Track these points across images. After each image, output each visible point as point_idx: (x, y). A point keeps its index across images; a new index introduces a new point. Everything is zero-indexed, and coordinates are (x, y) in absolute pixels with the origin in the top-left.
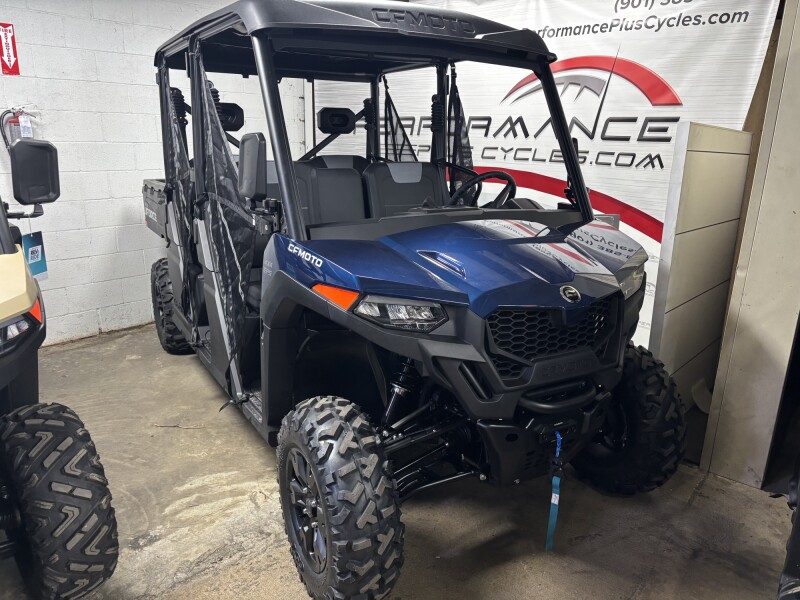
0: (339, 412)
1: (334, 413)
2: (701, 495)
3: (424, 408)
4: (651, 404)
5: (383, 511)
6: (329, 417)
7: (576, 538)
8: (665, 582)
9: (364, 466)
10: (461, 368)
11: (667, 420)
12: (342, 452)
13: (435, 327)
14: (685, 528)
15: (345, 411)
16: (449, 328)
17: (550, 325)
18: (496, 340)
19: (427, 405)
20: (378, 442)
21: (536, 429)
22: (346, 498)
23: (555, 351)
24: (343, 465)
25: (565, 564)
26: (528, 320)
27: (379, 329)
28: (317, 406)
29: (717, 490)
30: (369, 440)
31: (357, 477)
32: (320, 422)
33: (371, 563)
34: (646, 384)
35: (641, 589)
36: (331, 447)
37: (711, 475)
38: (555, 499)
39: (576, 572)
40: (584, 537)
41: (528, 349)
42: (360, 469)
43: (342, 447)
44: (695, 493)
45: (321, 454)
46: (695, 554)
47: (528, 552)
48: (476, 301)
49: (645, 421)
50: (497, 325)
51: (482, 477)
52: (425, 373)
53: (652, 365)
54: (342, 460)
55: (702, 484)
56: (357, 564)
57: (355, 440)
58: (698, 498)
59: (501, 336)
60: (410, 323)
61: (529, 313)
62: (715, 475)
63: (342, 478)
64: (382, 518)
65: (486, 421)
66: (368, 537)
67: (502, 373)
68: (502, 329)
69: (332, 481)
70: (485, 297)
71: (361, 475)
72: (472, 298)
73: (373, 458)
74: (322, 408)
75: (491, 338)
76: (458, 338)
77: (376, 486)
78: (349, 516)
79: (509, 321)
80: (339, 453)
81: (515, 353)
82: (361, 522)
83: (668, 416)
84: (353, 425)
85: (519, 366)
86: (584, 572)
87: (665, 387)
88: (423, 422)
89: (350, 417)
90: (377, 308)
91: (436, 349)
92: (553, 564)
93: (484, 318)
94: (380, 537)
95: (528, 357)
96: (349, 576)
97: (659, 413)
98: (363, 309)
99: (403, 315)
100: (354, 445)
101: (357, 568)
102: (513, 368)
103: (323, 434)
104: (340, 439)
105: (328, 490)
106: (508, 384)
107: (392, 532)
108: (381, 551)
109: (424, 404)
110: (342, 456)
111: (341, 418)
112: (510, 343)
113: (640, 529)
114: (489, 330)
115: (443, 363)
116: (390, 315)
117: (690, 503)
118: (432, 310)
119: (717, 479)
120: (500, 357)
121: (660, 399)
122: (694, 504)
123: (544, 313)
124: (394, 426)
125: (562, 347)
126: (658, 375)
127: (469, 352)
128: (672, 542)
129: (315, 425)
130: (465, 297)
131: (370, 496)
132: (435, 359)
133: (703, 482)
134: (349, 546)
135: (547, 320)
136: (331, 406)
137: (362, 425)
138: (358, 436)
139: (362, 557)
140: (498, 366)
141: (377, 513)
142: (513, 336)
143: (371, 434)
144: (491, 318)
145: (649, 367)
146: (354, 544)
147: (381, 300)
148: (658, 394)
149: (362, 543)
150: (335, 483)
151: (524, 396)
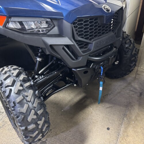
0: (13, 73)
1: (11, 74)
2: (138, 74)
3: (51, 63)
4: (127, 50)
5: (38, 112)
6: (9, 76)
7: (105, 96)
8: (134, 106)
9: (27, 96)
10: (63, 48)
11: (133, 54)
12: (16, 92)
13: (49, 31)
14: (136, 86)
15: (16, 72)
16: (55, 30)
17: (99, 24)
18: (77, 34)
19: (52, 62)
20: (32, 83)
21: (94, 67)
22: (21, 111)
23: (101, 35)
24: (17, 97)
25: (103, 106)
26: (90, 23)
27: (21, 35)
28: (3, 72)
29: (142, 72)
30: (28, 84)
31: (25, 101)
32: (5, 79)
33: (37, 132)
34: (126, 43)
35: (128, 110)
36: (11, 90)
37: (139, 67)
38: (101, 89)
39: (107, 108)
40: (107, 95)
41: (90, 36)
42: (26, 98)
43: (16, 90)
44: (136, 74)
45: (7, 94)
46: (141, 94)
47: (91, 103)
48: (67, 16)
49: (125, 56)
50: (77, 27)
51: (75, 85)
52: (48, 53)
53: (127, 36)
54: (17, 95)
55: (137, 71)
56: (31, 134)
57: (21, 85)
58: (137, 75)
59: (79, 32)
60: (36, 30)
61: (90, 19)
62: (140, 67)
63: (18, 103)
64: (38, 115)
65: (76, 68)
66: (34, 124)
67: (80, 48)
68: (79, 28)
69: (13, 105)
70: (70, 13)
71: (26, 100)
72: (64, 14)
73: (31, 92)
74: (6, 73)
75: (75, 33)
76: (61, 35)
77: (34, 103)
78: (24, 118)
79: (82, 24)
80: (14, 92)
81: (86, 39)
82: (29, 119)
83: (133, 53)
84: (20, 79)
85: (87, 44)
86: (110, 107)
87: (132, 43)
88: (51, 69)
89: (18, 75)
90: (18, 24)
91: (51, 41)
92: (100, 106)
93: (71, 24)
94: (39, 122)
95: (90, 40)
96: (29, 138)
97: (130, 53)
98: (11, 25)
99: (33, 26)
100: (21, 88)
101: (31, 135)
102: (85, 45)
103: (6, 85)
104: (14, 86)
105: (13, 109)
106: (84, 52)
107: (43, 119)
108: (40, 127)
109: (51, 62)
110: (16, 94)
111: (14, 76)
112: (83, 34)
113: (123, 89)
114: (74, 29)
115: (55, 47)
116: (26, 27)
117: (135, 77)
118: (47, 22)
119: (141, 68)
120: (80, 41)
121: (130, 48)
122: (137, 77)
123: (96, 18)
124: (40, 72)
125: (103, 33)
126: (129, 39)
127: (66, 41)
128: (133, 91)
129: (3, 81)
130: (61, 14)
131: (32, 108)
132: (51, 46)
133: (137, 70)
134: (26, 129)
135: (97, 22)
136: (10, 71)
137: (24, 78)
138: (22, 83)
139: (33, 131)
140: (78, 45)
141: (36, 114)
142: (84, 31)
143: (29, 80)
144: (74, 23)
145: (126, 37)
146: (28, 128)
147: (20, 19)
148: (130, 46)
149: (31, 127)
150: (15, 105)
151: (90, 56)
